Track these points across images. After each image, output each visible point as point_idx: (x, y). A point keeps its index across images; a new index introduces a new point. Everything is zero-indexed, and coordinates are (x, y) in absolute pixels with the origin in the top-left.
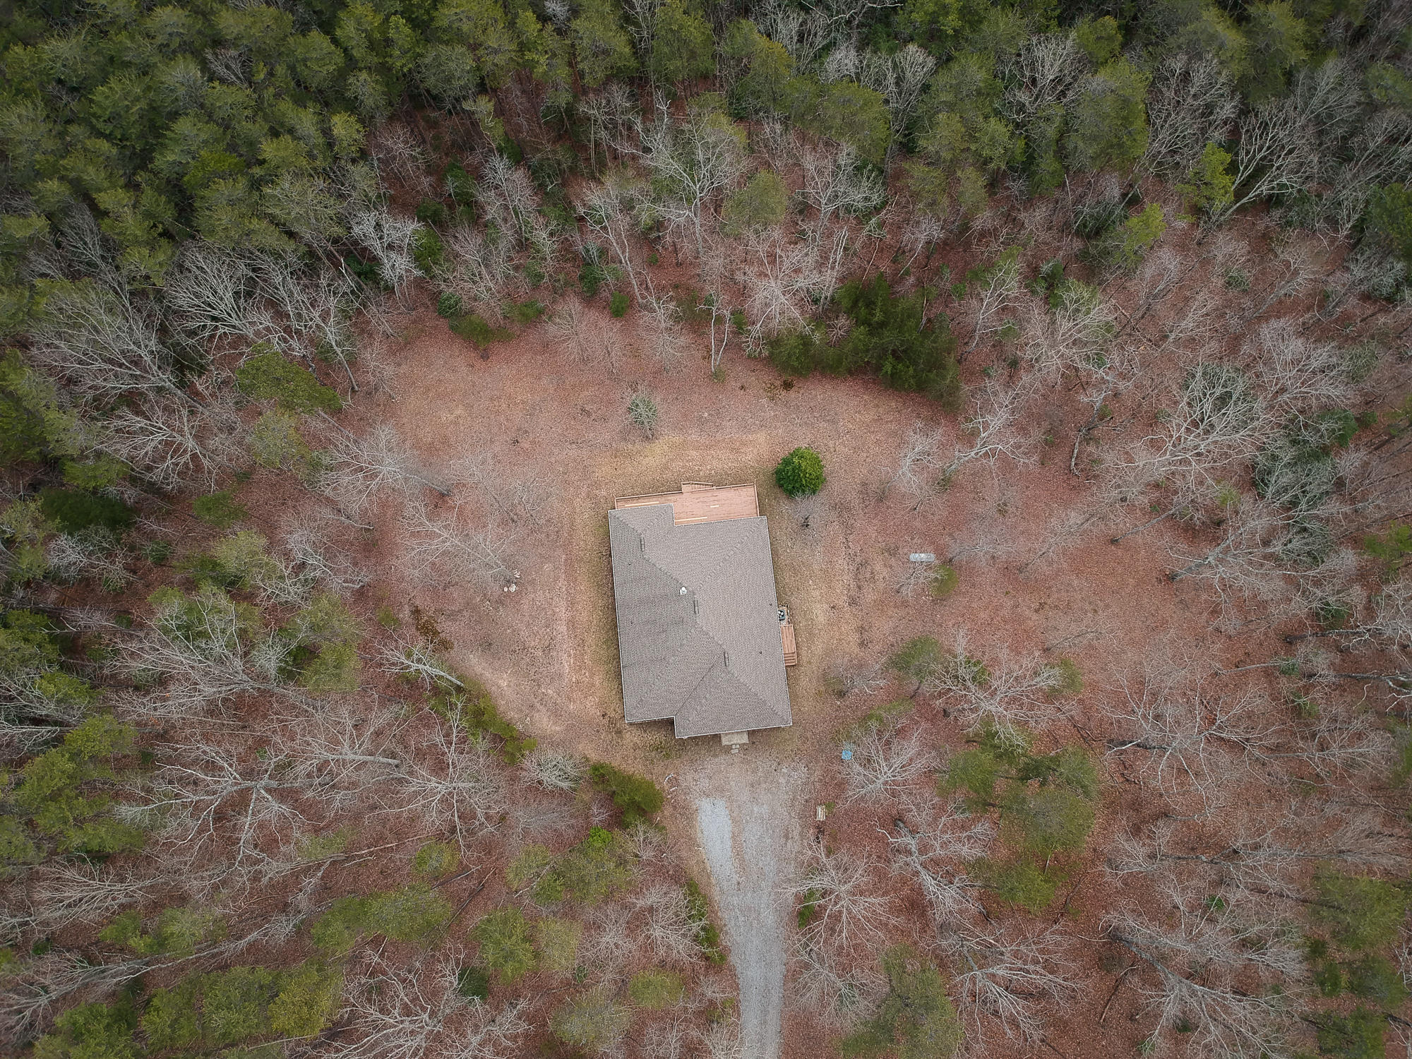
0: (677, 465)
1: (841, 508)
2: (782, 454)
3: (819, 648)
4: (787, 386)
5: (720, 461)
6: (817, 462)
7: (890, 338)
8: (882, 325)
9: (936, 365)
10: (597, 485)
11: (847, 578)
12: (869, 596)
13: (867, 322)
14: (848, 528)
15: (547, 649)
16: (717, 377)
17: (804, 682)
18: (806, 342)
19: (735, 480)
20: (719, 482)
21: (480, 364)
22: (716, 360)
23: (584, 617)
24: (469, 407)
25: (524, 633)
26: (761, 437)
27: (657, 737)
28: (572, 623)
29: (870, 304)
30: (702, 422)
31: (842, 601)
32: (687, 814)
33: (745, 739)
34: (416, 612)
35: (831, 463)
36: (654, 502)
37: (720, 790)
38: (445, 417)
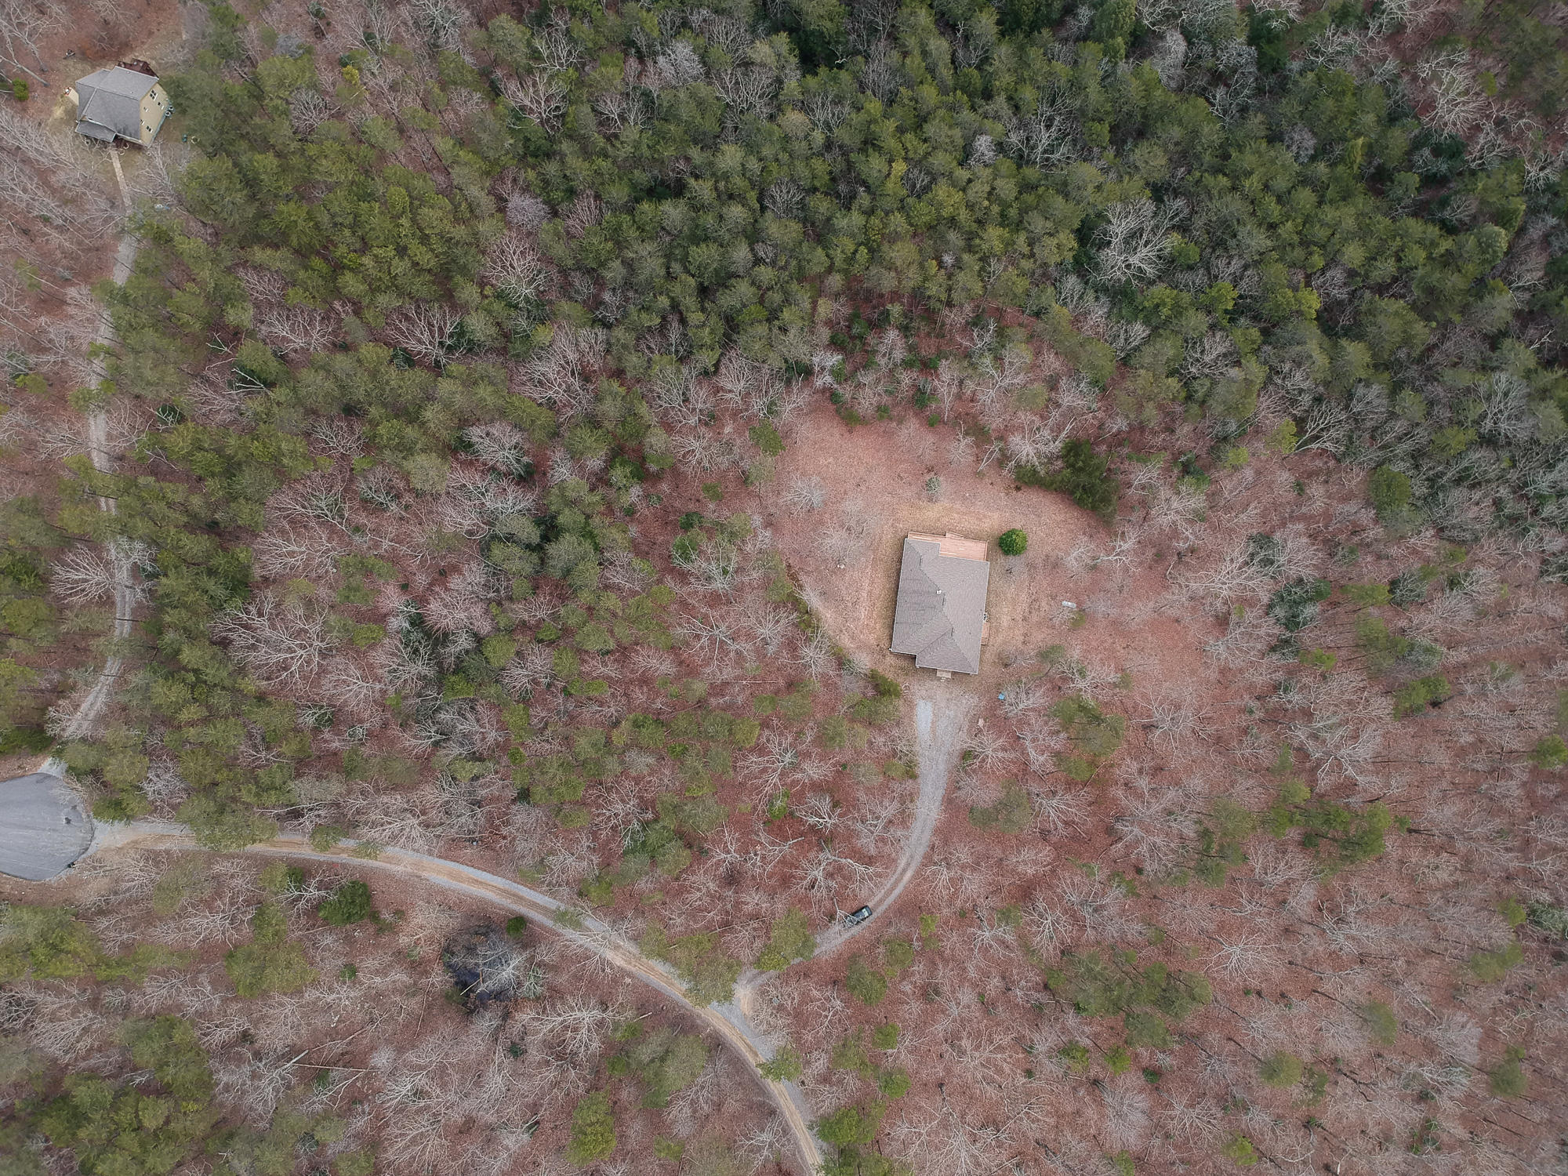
0: (945, 520)
1: (1031, 566)
2: (1005, 529)
3: (1000, 639)
4: (1018, 489)
5: (969, 523)
6: (1025, 539)
7: (1083, 479)
8: (1081, 469)
9: (1105, 500)
10: (898, 520)
11: (1025, 606)
12: (1035, 618)
13: (1072, 466)
14: (1032, 579)
15: (855, 604)
16: (979, 475)
17: (987, 655)
18: (1035, 472)
19: (977, 538)
20: (967, 536)
21: (847, 435)
22: (982, 466)
23: (877, 592)
24: (837, 459)
25: (844, 592)
26: (996, 515)
27: (904, 663)
28: (870, 593)
29: (1077, 455)
30: (965, 498)
31: (1019, 618)
32: (911, 705)
33: (949, 676)
34: (789, 566)
35: (1033, 539)
36: (929, 539)
37: (931, 698)
38: (822, 461)
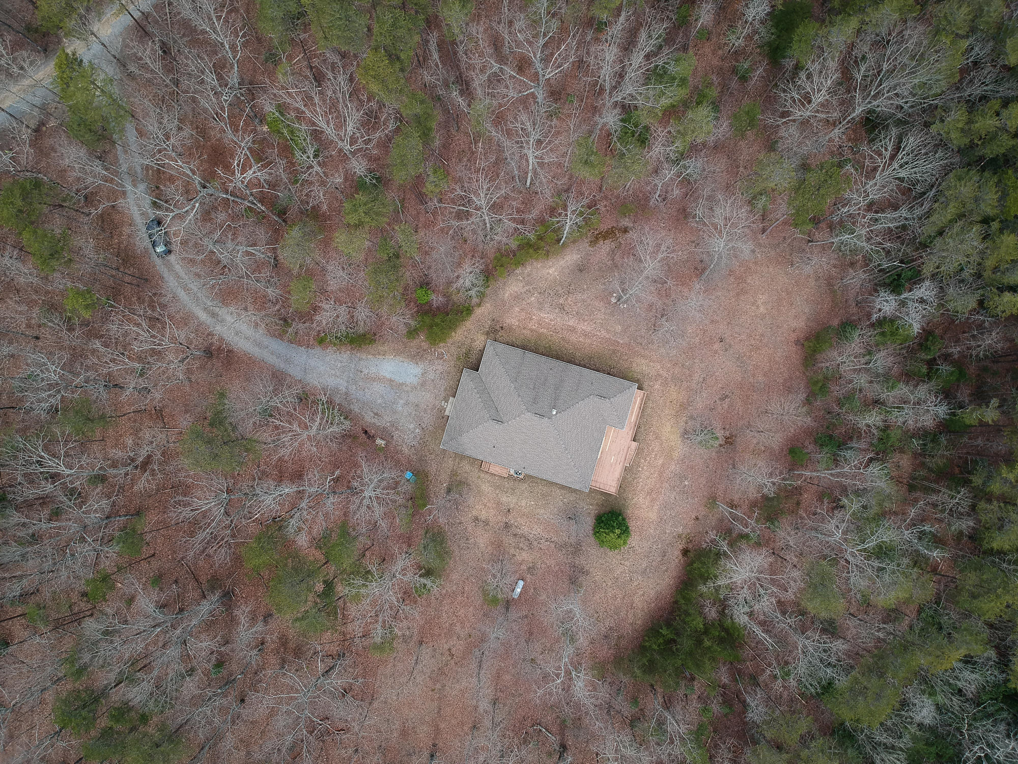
0: (656, 446)
1: (577, 549)
2: (632, 524)
3: (486, 488)
4: (685, 552)
5: (646, 478)
6: (614, 547)
7: (686, 643)
8: (699, 642)
9: (650, 668)
10: (665, 383)
11: (525, 530)
12: (508, 540)
13: (706, 632)
14: (561, 547)
15: (562, 308)
16: (712, 501)
17: (467, 468)
18: (705, 579)
19: (624, 485)
20: (629, 472)
21: (793, 336)
22: (723, 508)
23: (573, 338)
24: (763, 317)
25: (579, 296)
26: (653, 515)
27: (473, 359)
28: (573, 330)
29: (721, 641)
30: (682, 478)
31: (511, 519)
32: (416, 357)
33: (447, 413)
34: (625, 230)
35: (613, 557)
36: (633, 417)
37: (423, 384)
38: (762, 298)
